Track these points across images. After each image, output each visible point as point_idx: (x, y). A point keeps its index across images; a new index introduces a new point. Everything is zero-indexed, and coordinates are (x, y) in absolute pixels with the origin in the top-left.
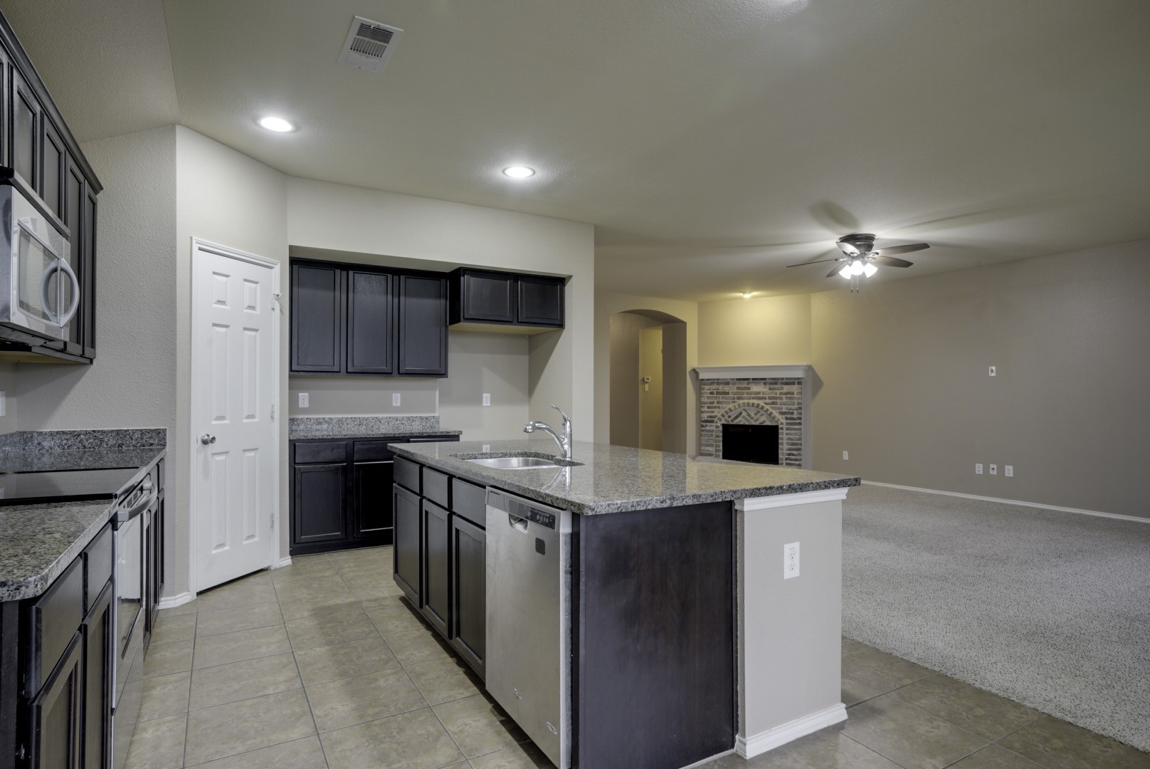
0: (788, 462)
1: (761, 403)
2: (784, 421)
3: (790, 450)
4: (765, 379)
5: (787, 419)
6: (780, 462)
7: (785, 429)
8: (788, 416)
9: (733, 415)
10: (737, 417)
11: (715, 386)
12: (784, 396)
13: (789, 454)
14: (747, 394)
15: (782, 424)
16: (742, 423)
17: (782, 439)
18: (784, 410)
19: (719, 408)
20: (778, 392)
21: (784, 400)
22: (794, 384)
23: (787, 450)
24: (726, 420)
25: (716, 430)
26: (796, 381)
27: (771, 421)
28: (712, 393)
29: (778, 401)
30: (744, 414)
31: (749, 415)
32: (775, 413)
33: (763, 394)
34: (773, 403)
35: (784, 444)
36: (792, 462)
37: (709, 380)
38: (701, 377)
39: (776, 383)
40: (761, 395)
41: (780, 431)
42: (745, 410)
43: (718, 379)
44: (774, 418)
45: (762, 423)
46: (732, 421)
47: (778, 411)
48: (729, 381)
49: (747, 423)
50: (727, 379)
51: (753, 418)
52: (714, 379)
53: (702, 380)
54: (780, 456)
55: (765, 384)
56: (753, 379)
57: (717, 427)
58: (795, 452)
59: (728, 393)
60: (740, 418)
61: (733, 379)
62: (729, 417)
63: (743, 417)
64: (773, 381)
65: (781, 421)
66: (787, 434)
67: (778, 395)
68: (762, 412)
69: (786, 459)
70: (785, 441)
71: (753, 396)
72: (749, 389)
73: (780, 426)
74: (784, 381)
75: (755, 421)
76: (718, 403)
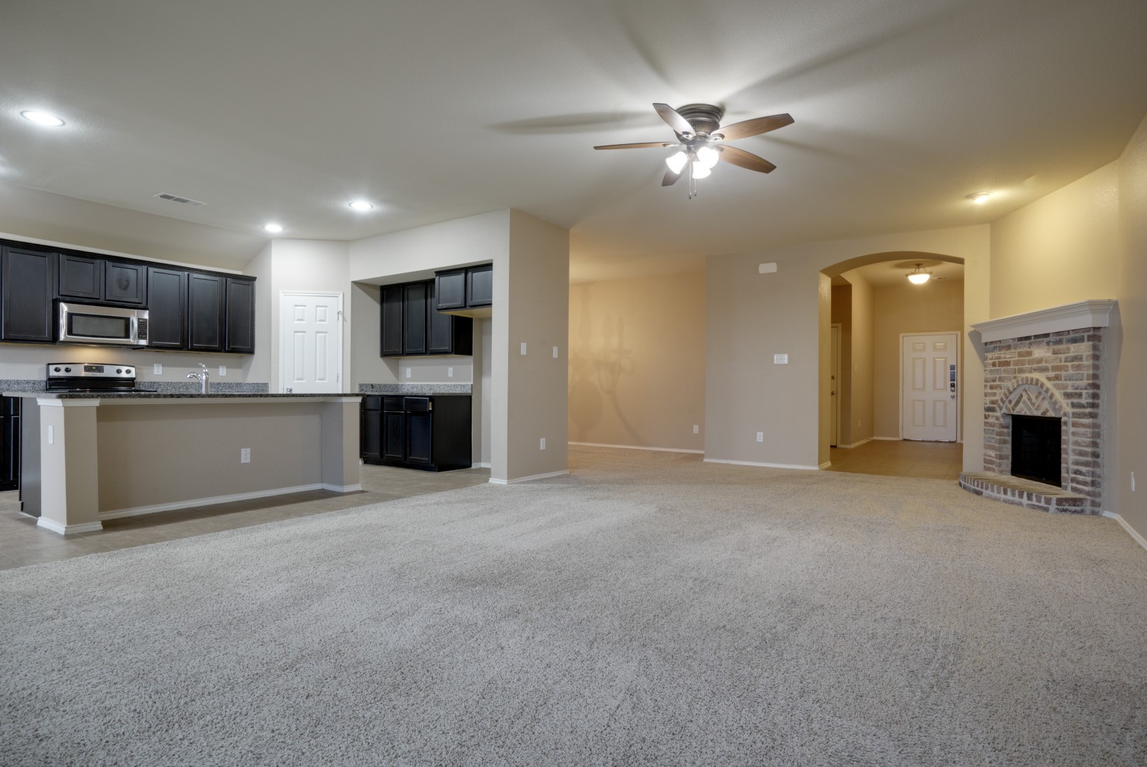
0: (1075, 485)
1: (1041, 377)
2: (1069, 410)
3: (1077, 463)
4: (1047, 335)
5: (1073, 405)
6: (1063, 484)
7: (1070, 425)
8: (1076, 401)
9: (1014, 398)
10: (1017, 402)
11: (996, 354)
12: (1070, 364)
13: (1076, 472)
14: (1030, 362)
15: (1065, 414)
16: (1023, 413)
17: (1067, 443)
18: (1070, 390)
19: (1001, 388)
20: (1063, 356)
21: (1071, 372)
22: (1081, 340)
23: (1073, 463)
24: (1007, 407)
25: (997, 422)
26: (1086, 335)
27: (1055, 410)
28: (994, 365)
29: (1063, 373)
30: (1025, 397)
31: (1030, 399)
32: (1058, 395)
33: (1046, 362)
34: (1057, 378)
35: (1070, 452)
36: (1079, 486)
37: (992, 343)
38: (984, 340)
39: (1060, 342)
40: (1043, 364)
41: (1063, 428)
42: (1025, 390)
43: (1000, 341)
44: (1055, 403)
45: (1044, 413)
46: (1013, 409)
47: (1062, 391)
48: (1011, 343)
49: (1031, 414)
50: (1007, 340)
51: (1033, 404)
52: (996, 342)
53: (986, 344)
54: (1064, 474)
55: (1048, 343)
56: (1036, 337)
57: (997, 418)
58: (1083, 469)
59: (1007, 363)
60: (1021, 404)
61: (1014, 339)
62: (1010, 401)
63: (1024, 403)
64: (1058, 338)
65: (1064, 409)
66: (1073, 434)
67: (1063, 364)
68: (1044, 394)
69: (1073, 480)
70: (1071, 447)
71: (1035, 366)
72: (1029, 354)
73: (1063, 420)
74: (1072, 335)
75: (1037, 409)
76: (1000, 379)
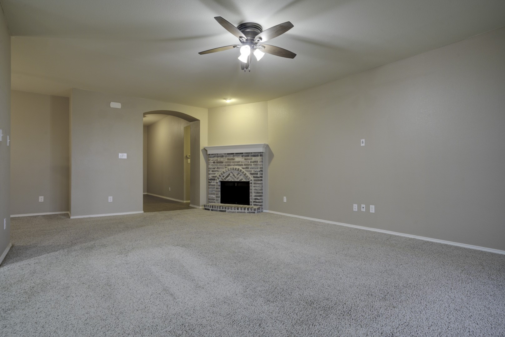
0: (255, 203)
1: (240, 168)
2: (253, 179)
3: (256, 196)
4: (242, 153)
5: (254, 177)
6: (250, 203)
7: (253, 184)
8: (255, 176)
9: (225, 175)
10: (227, 177)
11: (216, 158)
12: (253, 164)
13: (255, 199)
14: (233, 162)
15: (251, 180)
16: (230, 180)
17: (252, 190)
18: (253, 172)
19: (218, 171)
20: (249, 161)
21: (253, 166)
22: (258, 156)
23: (254, 196)
24: (221, 179)
25: (217, 184)
26: (259, 154)
27: (246, 179)
28: (214, 162)
29: (250, 167)
30: (231, 175)
31: (234, 175)
32: (248, 174)
33: (241, 162)
34: (247, 168)
35: (253, 192)
36: (257, 204)
37: (212, 154)
38: (208, 153)
39: (248, 156)
40: (240, 163)
41: (250, 185)
42: (232, 172)
43: (218, 154)
44: (247, 177)
45: (241, 180)
46: (225, 179)
47: (249, 173)
48: (223, 155)
49: (233, 180)
50: (222, 154)
51: (236, 177)
52: (215, 154)
53: (209, 155)
54: (250, 200)
55: (242, 156)
56: (236, 154)
57: (217, 183)
58: (259, 198)
59: (222, 162)
60: (229, 177)
61: (225, 154)
62: (223, 176)
63: (231, 177)
64: (247, 155)
65: (251, 178)
66: (254, 186)
67: (249, 163)
68: (241, 173)
69: (254, 202)
70: (253, 191)
71: (236, 164)
72: (234, 159)
73: (250, 182)
74: (253, 154)
75: (237, 179)
76: (217, 168)
